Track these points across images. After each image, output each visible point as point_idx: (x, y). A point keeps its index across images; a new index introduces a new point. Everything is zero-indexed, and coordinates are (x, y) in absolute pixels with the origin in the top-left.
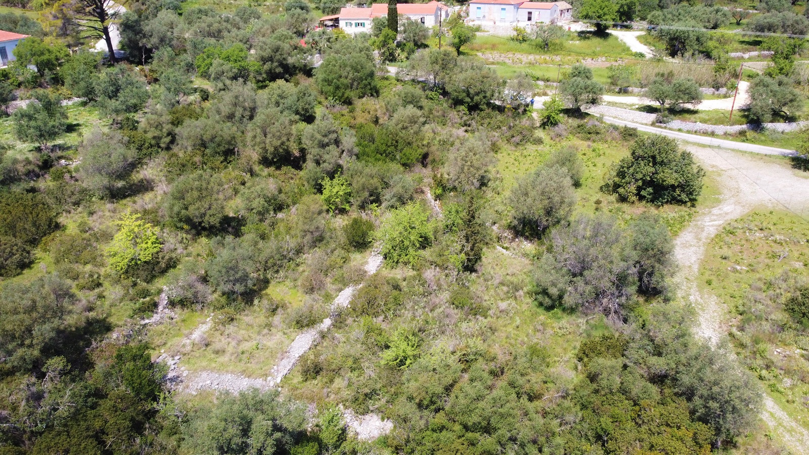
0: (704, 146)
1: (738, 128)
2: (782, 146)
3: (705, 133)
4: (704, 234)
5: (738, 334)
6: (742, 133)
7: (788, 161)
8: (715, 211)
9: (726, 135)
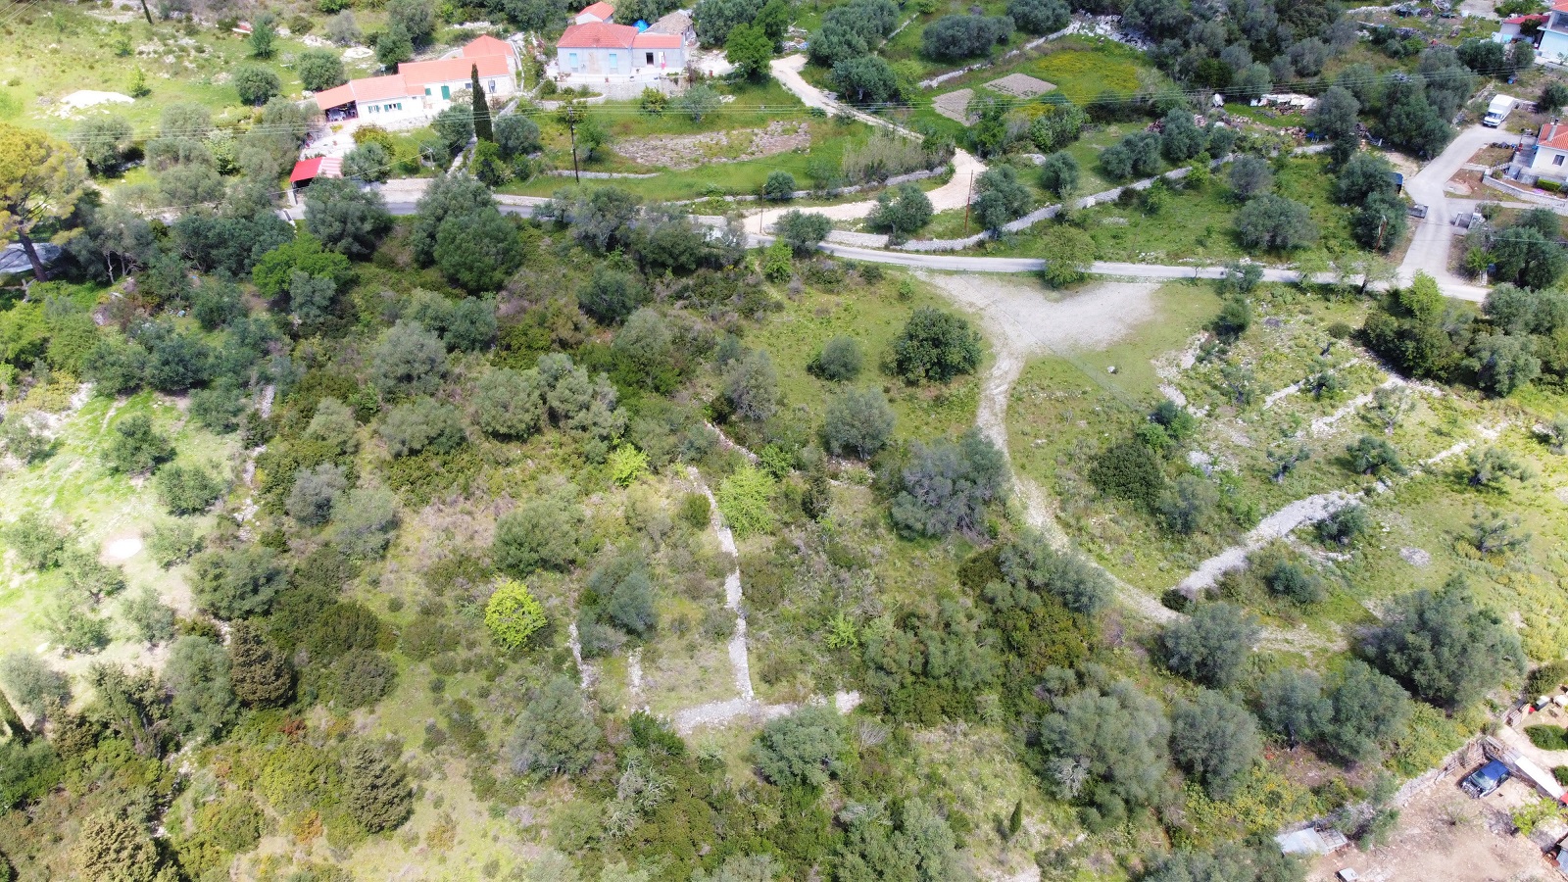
0: (949, 273)
1: (975, 238)
2: (1022, 255)
3: (945, 252)
4: (998, 407)
5: (1062, 515)
6: (981, 244)
7: (1034, 279)
8: (996, 372)
9: (966, 251)
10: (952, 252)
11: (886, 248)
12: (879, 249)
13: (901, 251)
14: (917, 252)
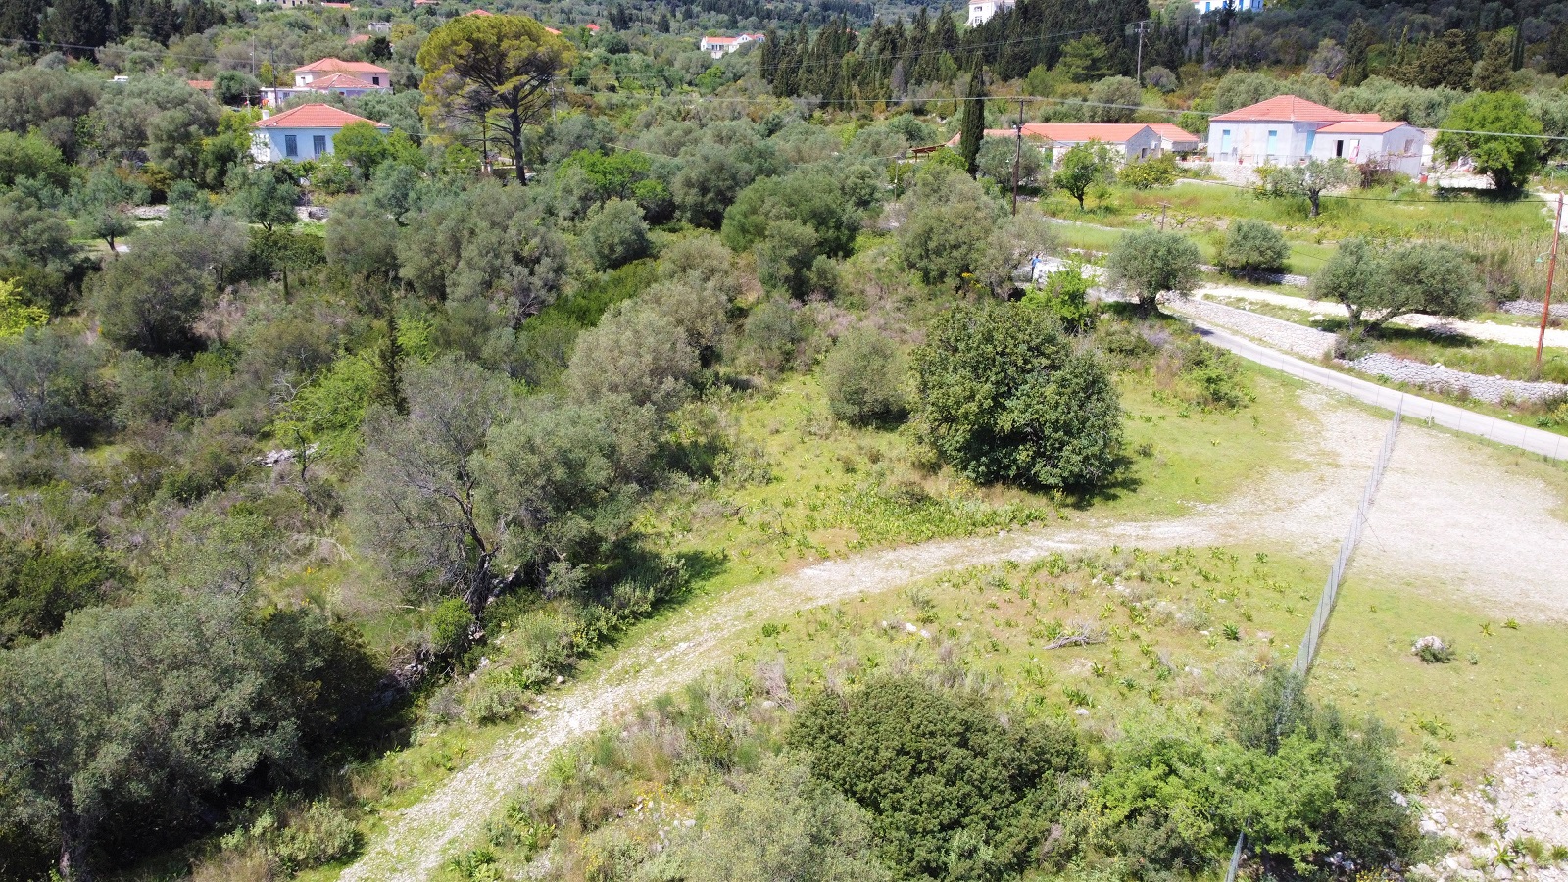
10: (1463, 398)
11: (1326, 361)
12: (1313, 360)
13: (1350, 371)
14: (1383, 380)
